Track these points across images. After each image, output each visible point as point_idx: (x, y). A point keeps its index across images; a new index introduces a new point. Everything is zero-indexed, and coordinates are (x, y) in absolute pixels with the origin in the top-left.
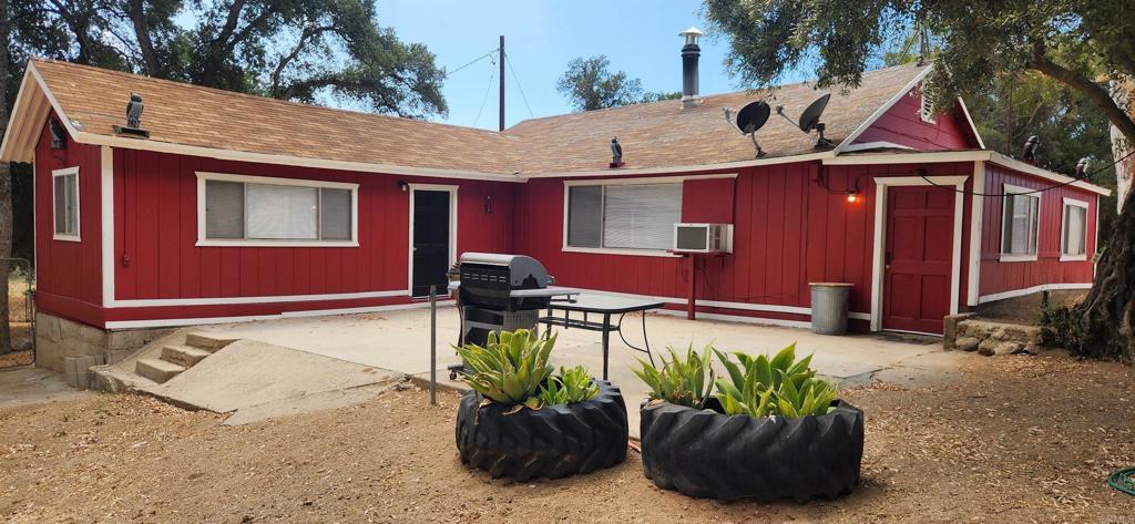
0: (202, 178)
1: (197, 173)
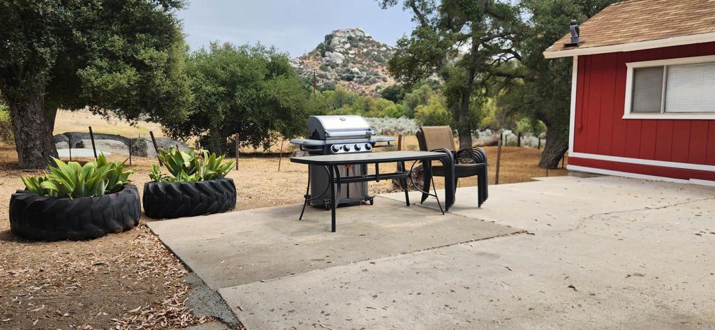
0: (630, 66)
1: (627, 64)
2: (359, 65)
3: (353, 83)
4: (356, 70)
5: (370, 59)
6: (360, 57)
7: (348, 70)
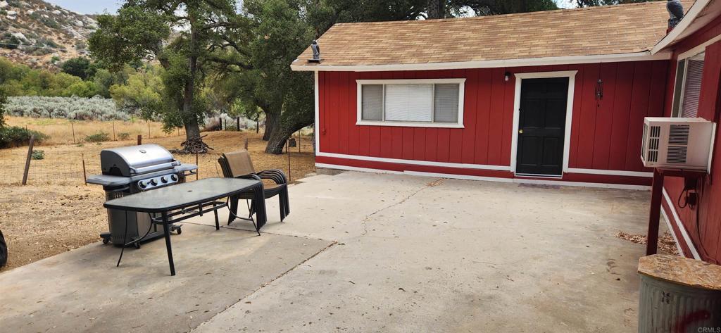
0: (360, 83)
1: (357, 81)
2: (24, 30)
3: (17, 51)
4: (19, 35)
5: (38, 23)
6: (23, 20)
7: (9, 36)
